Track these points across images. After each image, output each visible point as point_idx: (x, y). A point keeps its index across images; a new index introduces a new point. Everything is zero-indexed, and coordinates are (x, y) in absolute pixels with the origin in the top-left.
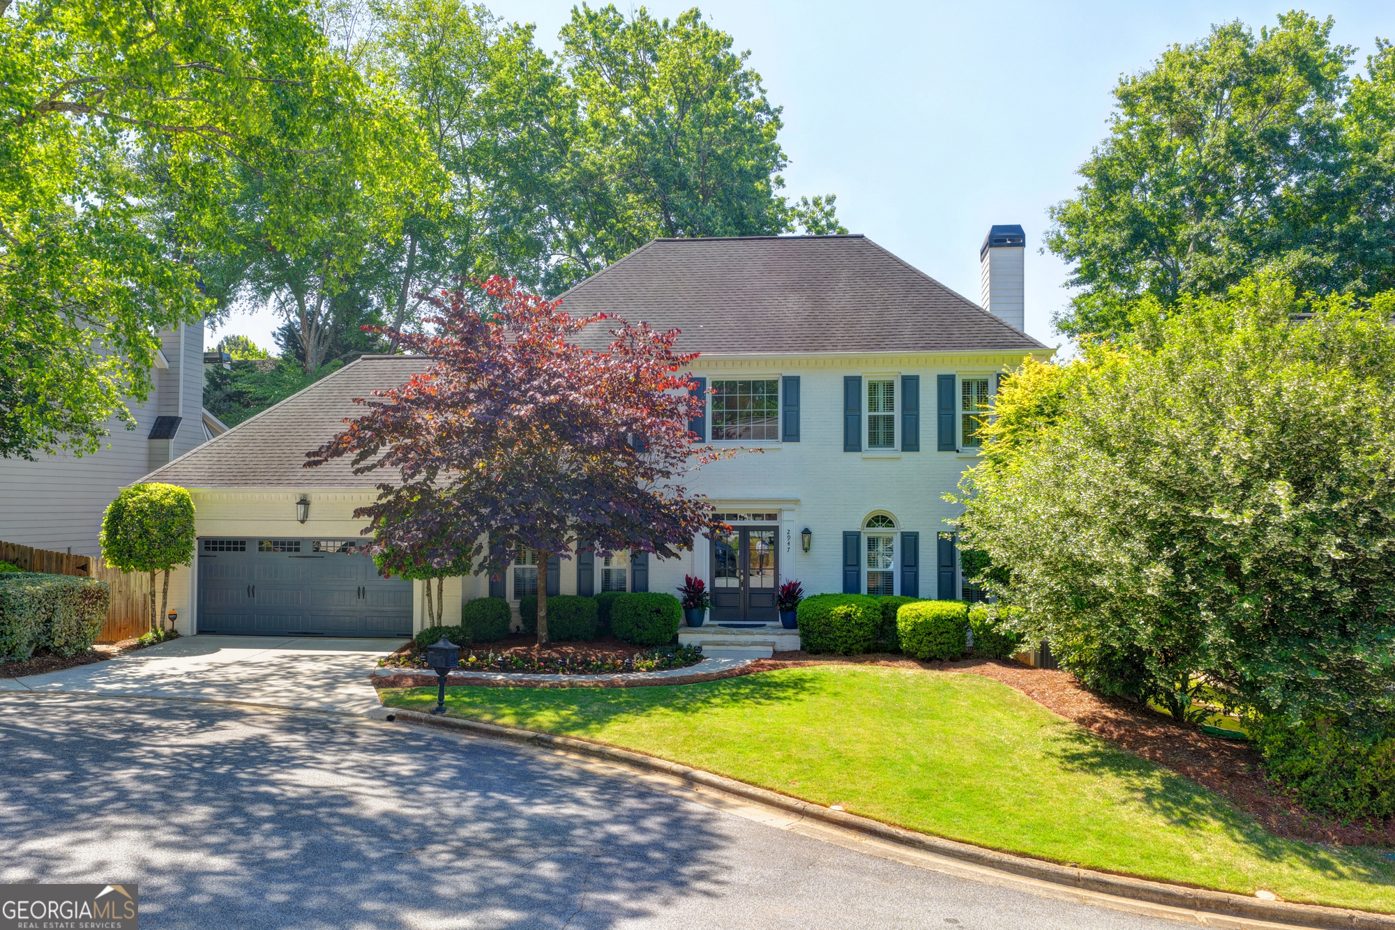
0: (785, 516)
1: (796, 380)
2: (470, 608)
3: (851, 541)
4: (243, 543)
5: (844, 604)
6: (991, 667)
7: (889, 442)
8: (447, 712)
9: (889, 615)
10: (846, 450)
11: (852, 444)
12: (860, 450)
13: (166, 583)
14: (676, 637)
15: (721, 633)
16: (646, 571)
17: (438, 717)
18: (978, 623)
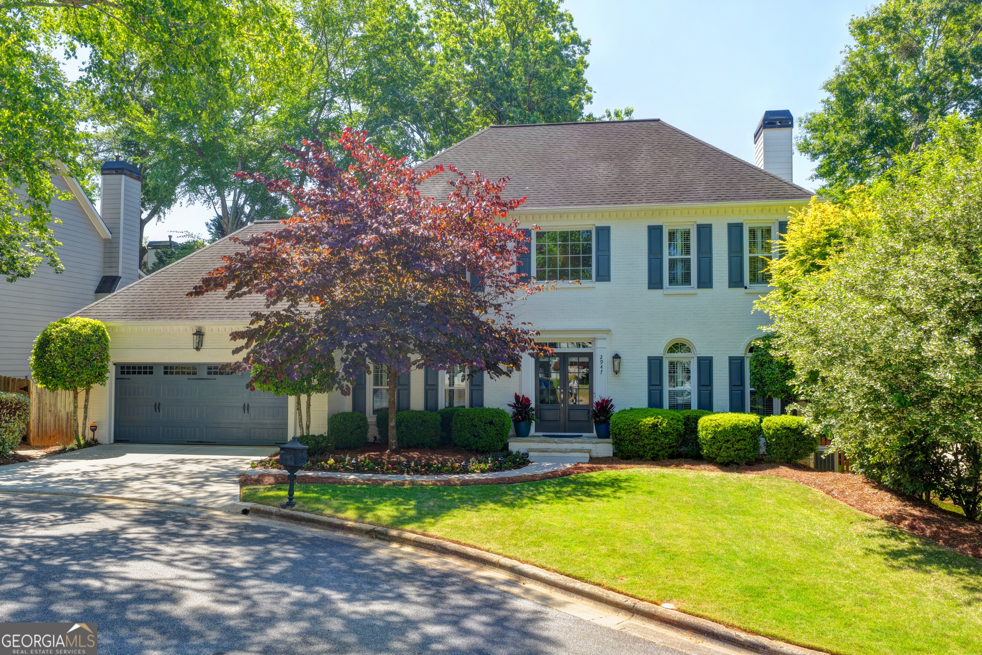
0: (599, 344)
1: (607, 229)
2: (336, 420)
3: (655, 364)
4: (151, 368)
5: (652, 416)
6: (784, 470)
7: (687, 280)
8: (296, 507)
9: (691, 425)
10: (649, 288)
11: (655, 282)
12: (662, 288)
13: (87, 400)
14: (507, 444)
15: (545, 442)
16: (482, 390)
17: (287, 511)
18: (771, 432)
